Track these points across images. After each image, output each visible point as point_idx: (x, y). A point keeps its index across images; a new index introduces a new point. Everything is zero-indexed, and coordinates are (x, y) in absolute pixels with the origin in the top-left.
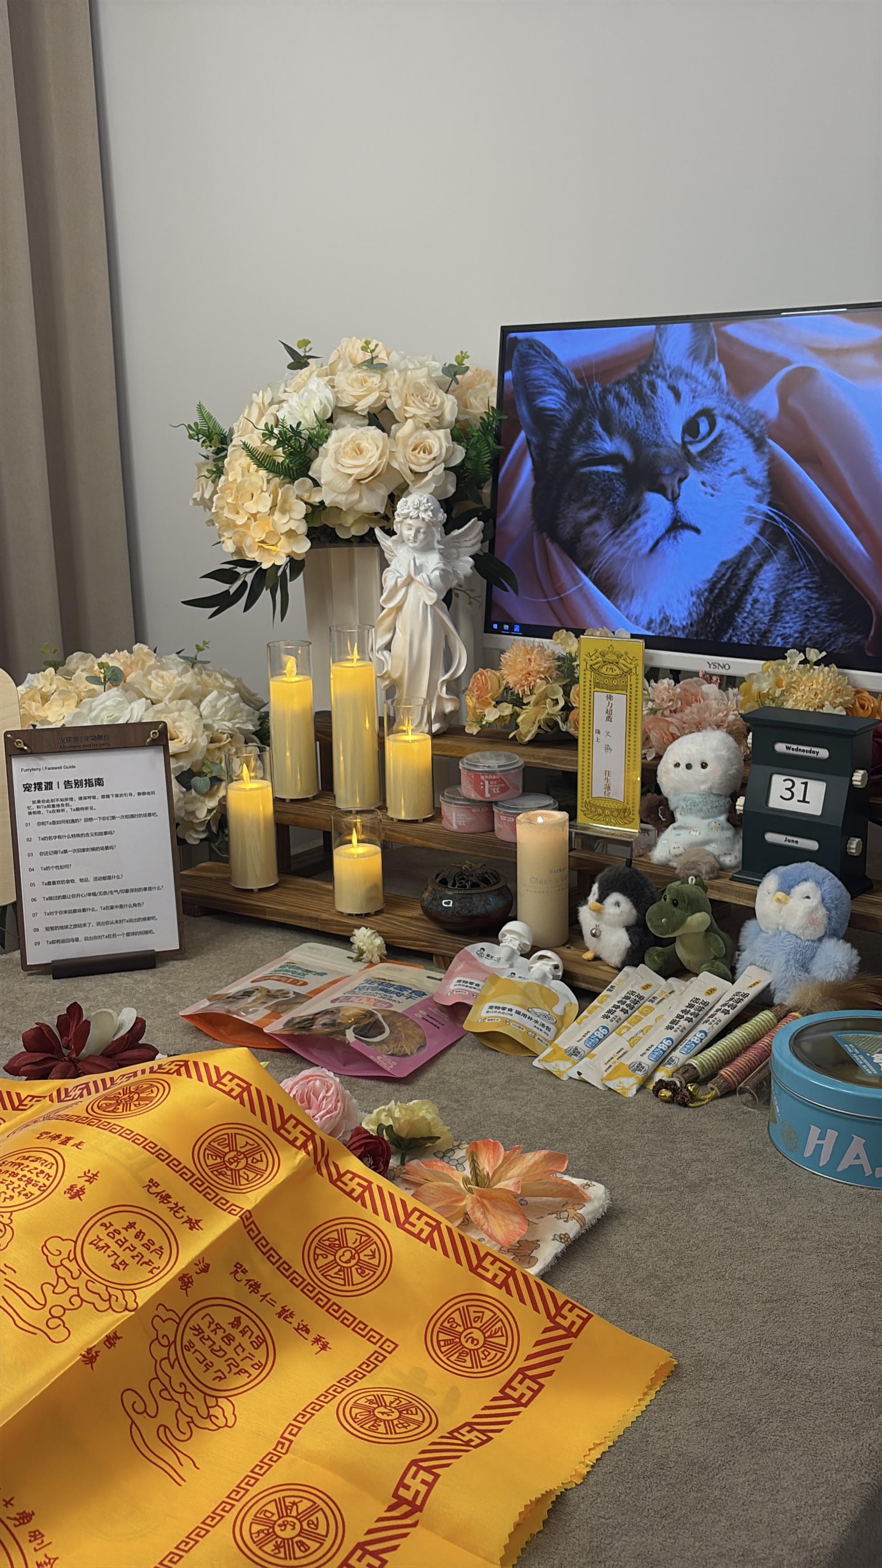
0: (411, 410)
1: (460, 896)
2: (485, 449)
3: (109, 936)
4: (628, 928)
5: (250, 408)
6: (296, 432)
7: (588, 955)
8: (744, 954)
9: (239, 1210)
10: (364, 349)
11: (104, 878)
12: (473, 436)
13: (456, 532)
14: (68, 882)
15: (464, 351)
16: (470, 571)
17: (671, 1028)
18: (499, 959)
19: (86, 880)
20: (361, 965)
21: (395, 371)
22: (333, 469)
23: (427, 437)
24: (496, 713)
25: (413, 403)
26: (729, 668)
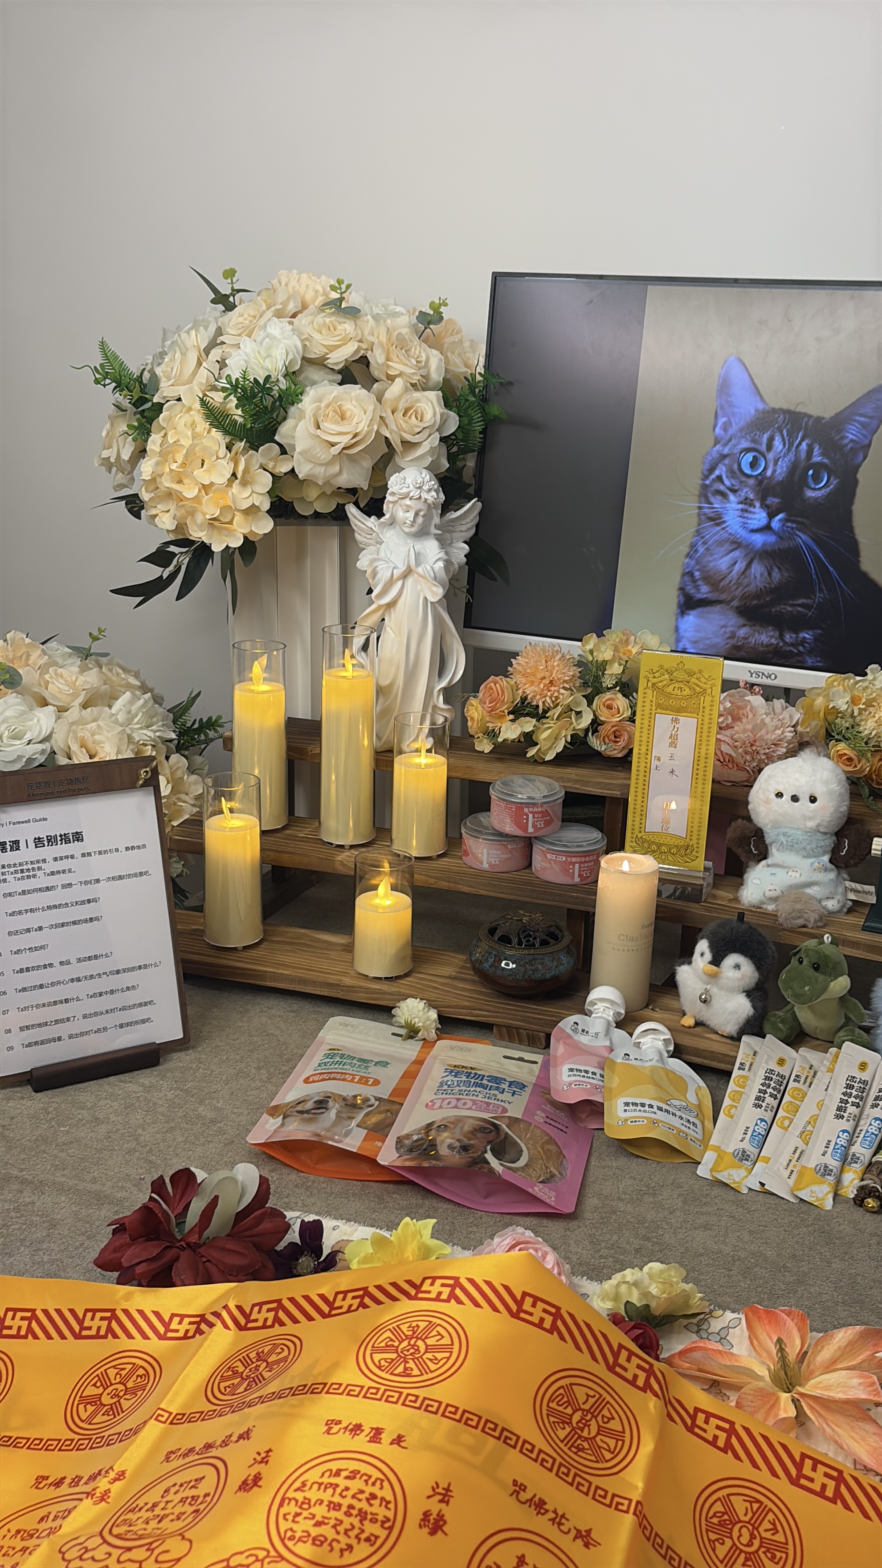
0: (396, 367)
1: (529, 957)
2: (477, 416)
3: (98, 1031)
4: (749, 993)
6: (262, 387)
7: (688, 1021)
9: (626, 1502)
10: (333, 288)
11: (90, 958)
12: (467, 400)
13: (454, 514)
14: (45, 967)
15: (443, 299)
16: (465, 560)
17: (841, 1117)
18: (596, 1034)
19: (68, 963)
20: (413, 1047)
21: (369, 317)
22: (308, 434)
23: (418, 401)
24: (516, 728)
25: (398, 357)
26: (776, 677)
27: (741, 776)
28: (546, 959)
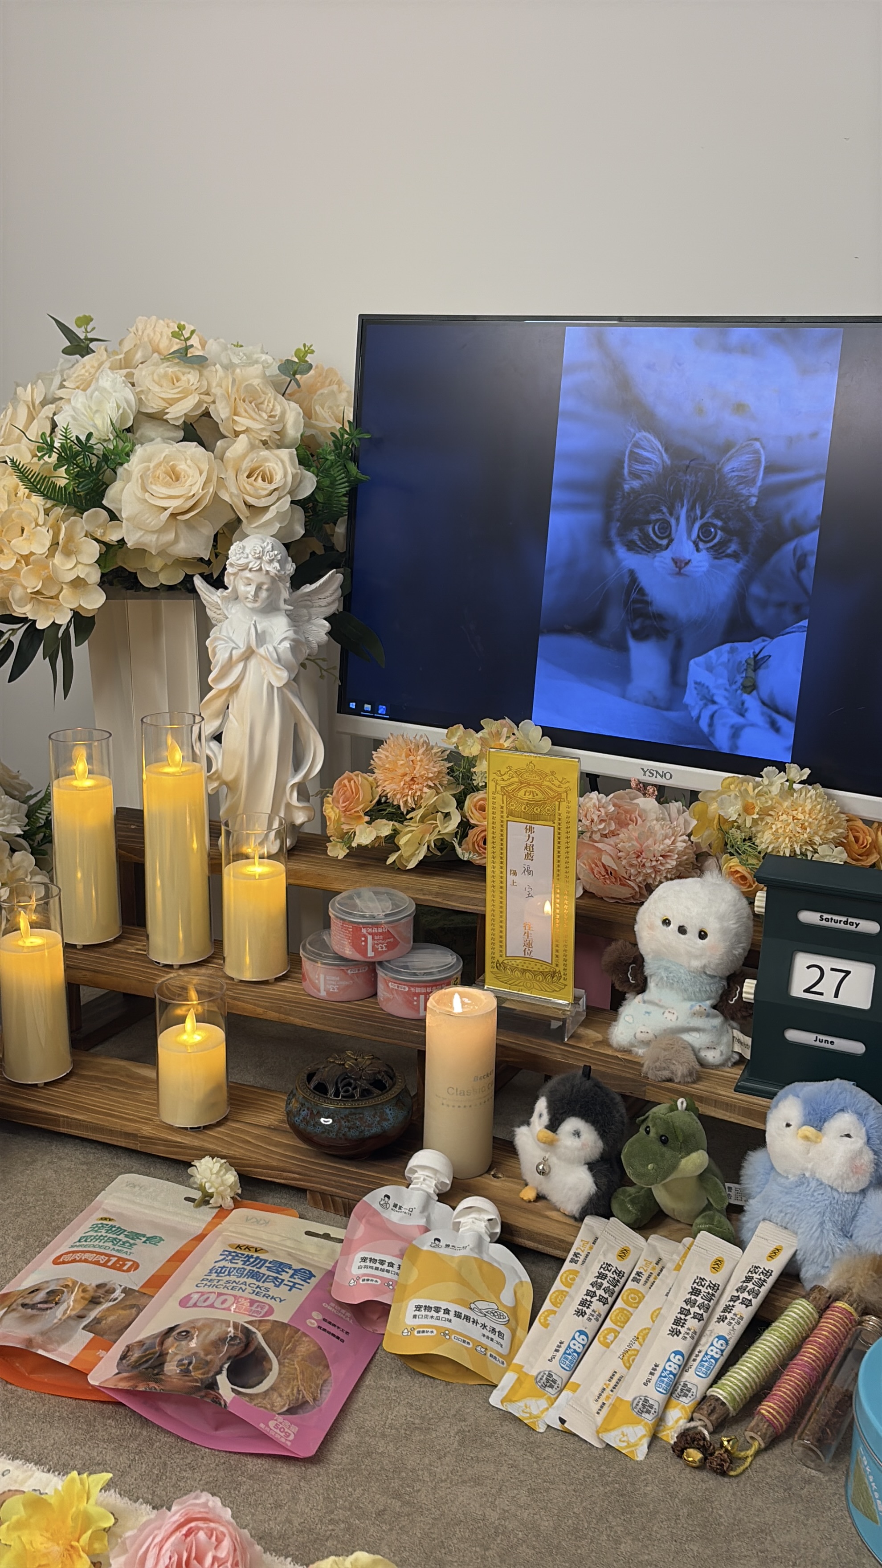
0: (243, 422)
1: (347, 1112)
2: (341, 477)
4: (592, 1166)
5: (15, 409)
6: (85, 446)
7: (528, 1194)
8: (751, 1201)
10: (175, 335)
13: (308, 588)
15: (308, 344)
16: (325, 638)
17: (678, 1333)
18: (411, 1210)
20: (207, 1214)
21: (217, 366)
22: (139, 499)
23: (266, 460)
24: (371, 832)
25: (246, 411)
26: (671, 777)
27: (623, 892)
28: (366, 1113)
